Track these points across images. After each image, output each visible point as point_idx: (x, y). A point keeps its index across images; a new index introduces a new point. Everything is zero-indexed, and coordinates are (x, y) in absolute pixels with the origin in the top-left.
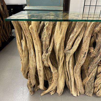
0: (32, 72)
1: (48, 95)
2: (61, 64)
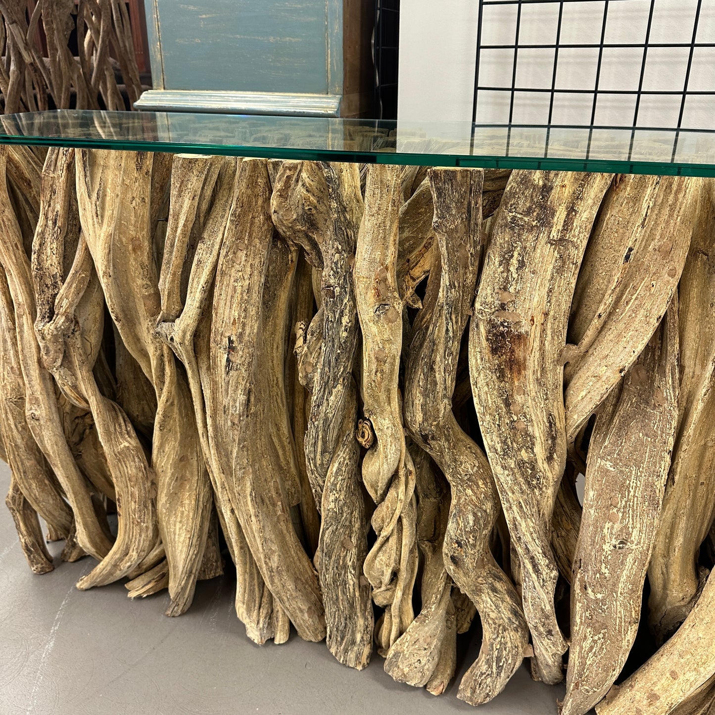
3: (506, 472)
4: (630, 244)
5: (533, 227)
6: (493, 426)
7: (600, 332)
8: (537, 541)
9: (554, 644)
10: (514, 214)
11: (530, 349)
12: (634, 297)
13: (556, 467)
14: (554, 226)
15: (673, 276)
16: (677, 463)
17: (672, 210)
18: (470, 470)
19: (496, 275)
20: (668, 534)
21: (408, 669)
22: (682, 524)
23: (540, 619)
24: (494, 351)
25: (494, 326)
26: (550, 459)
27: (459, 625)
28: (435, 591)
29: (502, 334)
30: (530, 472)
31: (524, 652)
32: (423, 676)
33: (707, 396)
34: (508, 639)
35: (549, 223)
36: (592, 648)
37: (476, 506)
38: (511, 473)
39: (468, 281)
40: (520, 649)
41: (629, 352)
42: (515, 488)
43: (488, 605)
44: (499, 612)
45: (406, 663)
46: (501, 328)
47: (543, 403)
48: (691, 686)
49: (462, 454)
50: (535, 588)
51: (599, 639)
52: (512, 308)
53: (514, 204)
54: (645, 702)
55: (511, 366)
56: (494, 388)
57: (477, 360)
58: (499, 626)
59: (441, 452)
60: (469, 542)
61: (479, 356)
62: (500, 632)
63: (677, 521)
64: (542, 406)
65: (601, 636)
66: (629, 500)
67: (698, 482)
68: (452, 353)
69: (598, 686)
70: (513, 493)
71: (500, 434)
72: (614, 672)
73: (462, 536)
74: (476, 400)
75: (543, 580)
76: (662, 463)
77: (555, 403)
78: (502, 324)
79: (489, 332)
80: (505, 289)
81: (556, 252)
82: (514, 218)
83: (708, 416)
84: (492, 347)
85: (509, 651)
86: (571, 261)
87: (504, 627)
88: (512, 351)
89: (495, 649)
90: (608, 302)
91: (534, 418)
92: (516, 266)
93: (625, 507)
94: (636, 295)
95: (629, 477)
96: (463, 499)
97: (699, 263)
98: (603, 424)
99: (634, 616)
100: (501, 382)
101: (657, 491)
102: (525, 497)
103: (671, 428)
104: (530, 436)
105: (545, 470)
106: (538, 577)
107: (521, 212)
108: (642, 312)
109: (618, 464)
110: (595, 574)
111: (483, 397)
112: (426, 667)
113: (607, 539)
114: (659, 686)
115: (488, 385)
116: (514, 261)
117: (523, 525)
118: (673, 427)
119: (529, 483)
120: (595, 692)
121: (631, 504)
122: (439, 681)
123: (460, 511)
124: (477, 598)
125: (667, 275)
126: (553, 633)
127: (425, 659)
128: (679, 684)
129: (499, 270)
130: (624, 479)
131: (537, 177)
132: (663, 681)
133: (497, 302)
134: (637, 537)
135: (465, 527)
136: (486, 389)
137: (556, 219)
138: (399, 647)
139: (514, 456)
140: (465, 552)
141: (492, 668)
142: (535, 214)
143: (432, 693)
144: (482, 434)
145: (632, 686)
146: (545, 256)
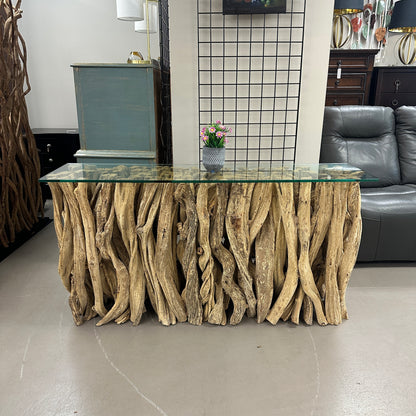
0: (78, 271)
1: (113, 325)
2: (133, 253)
4: (260, 196)
5: (240, 194)
6: (233, 243)
7: (256, 216)
11: (241, 222)
16: (276, 245)
17: (267, 188)
18: (227, 257)
20: (277, 264)
21: (215, 319)
24: (232, 224)
26: (247, 249)
29: (234, 219)
30: (243, 253)
31: (246, 307)
32: (220, 320)
34: (242, 303)
35: (243, 193)
37: (230, 266)
38: (239, 255)
42: (240, 259)
43: (235, 295)
44: (238, 296)
48: (288, 301)
49: (225, 253)
52: (236, 213)
54: (278, 310)
55: (237, 227)
57: (228, 227)
59: (220, 253)
60: (229, 276)
63: (278, 260)
64: (245, 236)
71: (235, 245)
79: (231, 219)
80: (234, 208)
82: (235, 192)
87: (240, 300)
88: (237, 223)
91: (243, 239)
92: (237, 203)
94: (263, 207)
96: (227, 265)
100: (235, 231)
101: (273, 253)
102: (243, 260)
103: (273, 237)
104: (242, 244)
105: (246, 252)
106: (248, 281)
109: (263, 247)
111: (230, 236)
112: (220, 317)
114: (280, 304)
119: (243, 257)
122: (224, 321)
123: (226, 269)
124: (231, 294)
128: (285, 302)
129: (232, 204)
130: (265, 251)
131: (239, 184)
133: (232, 212)
134: (270, 265)
135: (228, 272)
136: (231, 233)
138: (212, 314)
139: (239, 250)
140: (229, 279)
142: (240, 191)
143: (223, 325)
146: (243, 200)
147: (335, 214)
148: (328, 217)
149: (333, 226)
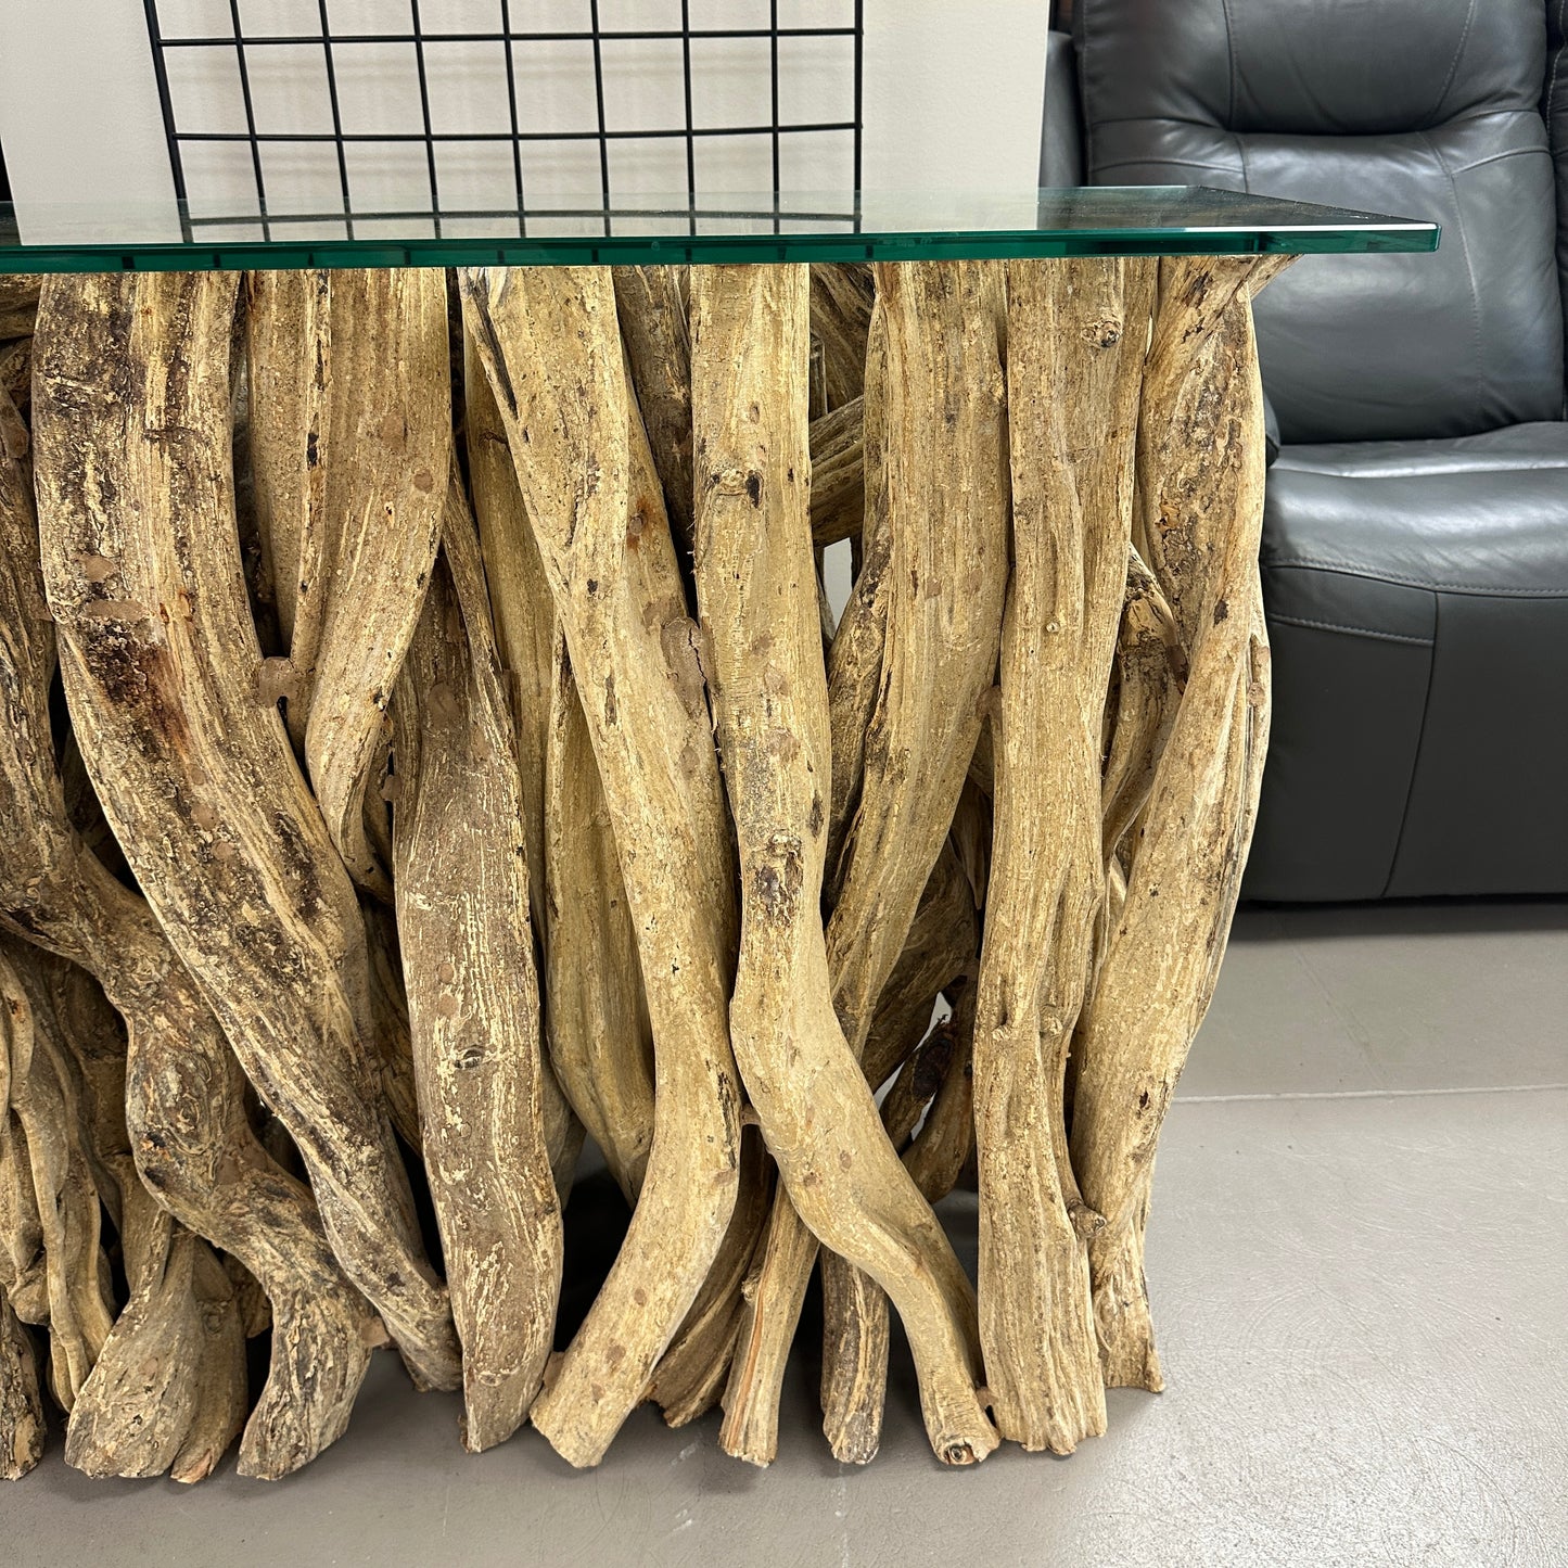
3: (213, 959)
4: (308, 427)
5: (109, 407)
6: (160, 862)
7: (322, 623)
8: (314, 1093)
9: (412, 1302)
10: (58, 379)
11: (180, 678)
12: (360, 540)
13: (330, 927)
14: (149, 401)
15: (428, 488)
16: (551, 871)
17: (381, 347)
18: (154, 973)
19: (62, 521)
20: (579, 1017)
21: (114, 1444)
22: (595, 992)
23: (363, 1256)
24: (115, 693)
25: (93, 637)
26: (307, 912)
27: (248, 1319)
28: (146, 1256)
29: (117, 653)
30: (273, 948)
31: (364, 1336)
32: (154, 1450)
33: (564, 726)
34: (318, 1317)
35: (139, 394)
36: (481, 1287)
37: (179, 1048)
38: (226, 959)
39: (15, 543)
40: (351, 1331)
41: (381, 657)
42: (242, 989)
43: (268, 1257)
44: (292, 1265)
45: (110, 1431)
46: (111, 640)
47: (250, 794)
48: (671, 1310)
49: (130, 941)
50: (335, 1195)
51: (491, 1265)
52: (120, 593)
53: (53, 357)
54: (605, 1369)
55: (163, 723)
56: (142, 777)
57: (87, 722)
58: (295, 1294)
59: (82, 947)
60: (178, 1130)
61: (89, 711)
62: (297, 1307)
63: (586, 986)
64: (251, 799)
65: (493, 1257)
66: (471, 965)
67: (605, 902)
68: (25, 713)
69: (509, 1364)
70: (239, 1001)
71: (182, 878)
72: (536, 1326)
73: (160, 1122)
74: (107, 811)
75: (346, 1171)
76: (512, 874)
77: (284, 791)
78: (109, 630)
79: (87, 652)
80: (91, 550)
81: (166, 455)
82: (60, 389)
83: (581, 769)
84: (107, 686)
85: (324, 1343)
86: (205, 473)
87: (305, 1294)
88: (154, 690)
89: (290, 1346)
90: (308, 556)
91: (240, 830)
92: (99, 496)
93: (466, 980)
94: (362, 534)
95: (461, 917)
96: (152, 1041)
97: (493, 460)
98: (406, 820)
99: (540, 1199)
100: (155, 761)
101: (516, 934)
102: (269, 1004)
103: (510, 802)
104: (250, 871)
105: (303, 938)
106: (334, 1170)
107: (73, 374)
108: (383, 571)
109: (434, 895)
110: (439, 1132)
111: (123, 802)
112: (159, 1427)
113: (442, 1054)
114: (621, 1329)
115: (125, 773)
116: (90, 485)
117: (275, 1064)
118: (513, 799)
119: (275, 975)
120: (505, 1377)
121: (477, 970)
122: (200, 1450)
123: (148, 1067)
124: (244, 1249)
125: (413, 488)
126: (402, 1278)
127: (151, 1411)
128: (650, 1313)
129: (65, 509)
130: (453, 923)
131: (91, 293)
132: (625, 1317)
133: (81, 582)
134: (500, 1036)
135: (163, 1099)
136: (124, 782)
137: (148, 384)
138: (87, 1401)
139: (225, 921)
140: (175, 1155)
141: (290, 1388)
142: (106, 377)
143: (183, 1480)
144: (142, 886)
145: (581, 1345)
146: (146, 467)
147: (1030, 589)
148: (961, 624)
149: (1015, 705)
